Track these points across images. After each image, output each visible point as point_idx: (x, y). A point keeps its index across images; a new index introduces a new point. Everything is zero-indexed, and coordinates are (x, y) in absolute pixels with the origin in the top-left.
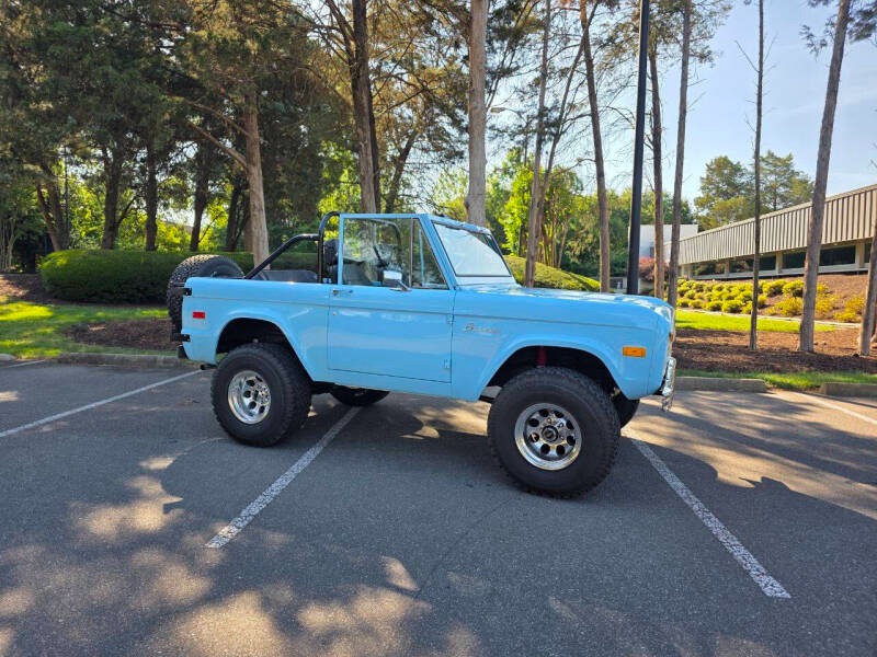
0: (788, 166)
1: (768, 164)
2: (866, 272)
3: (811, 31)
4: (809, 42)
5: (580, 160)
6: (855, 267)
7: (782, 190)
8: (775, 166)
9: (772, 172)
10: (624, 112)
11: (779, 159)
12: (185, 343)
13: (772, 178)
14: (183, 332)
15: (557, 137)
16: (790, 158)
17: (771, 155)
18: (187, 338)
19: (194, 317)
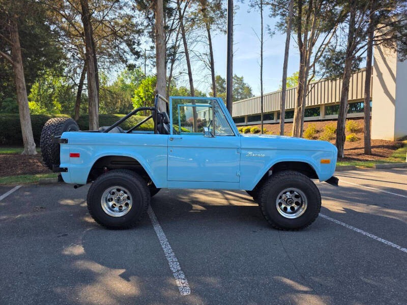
0: (242, 81)
1: (235, 79)
2: (279, 123)
3: (270, 27)
4: (269, 32)
5: (181, 73)
6: (274, 121)
7: (240, 91)
8: (238, 81)
9: (236, 83)
10: (196, 53)
11: (238, 78)
12: (63, 174)
13: (237, 85)
14: (62, 166)
15: (173, 61)
16: (242, 78)
17: (236, 76)
18: (65, 170)
19: (71, 156)
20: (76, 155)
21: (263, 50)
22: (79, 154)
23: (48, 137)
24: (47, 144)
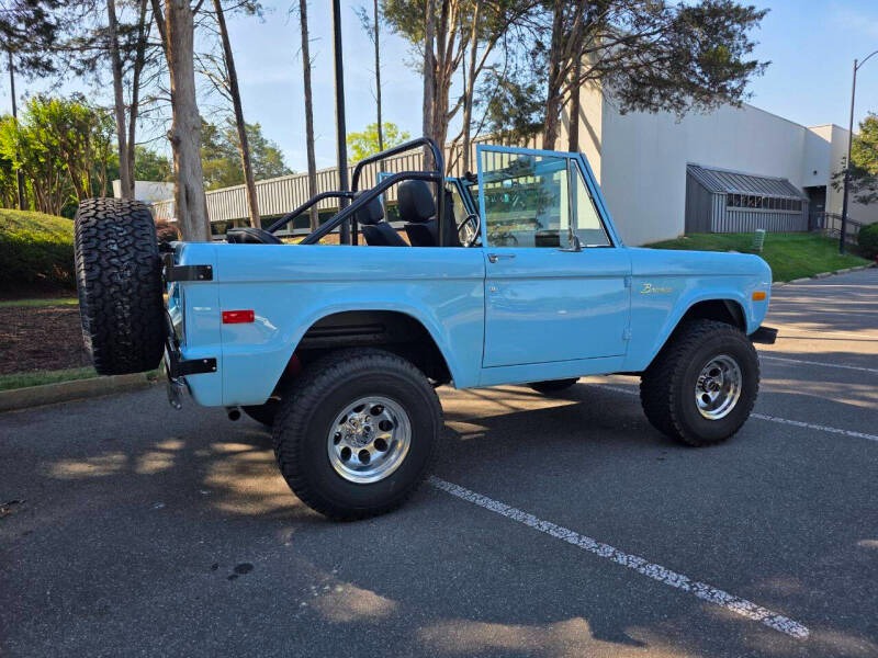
0: (257, 133)
7: (255, 156)
12: (195, 379)
15: (138, 66)
16: (258, 126)
19: (225, 321)
20: (246, 317)
21: (380, 65)
22: (252, 312)
23: (115, 260)
24: (113, 284)
